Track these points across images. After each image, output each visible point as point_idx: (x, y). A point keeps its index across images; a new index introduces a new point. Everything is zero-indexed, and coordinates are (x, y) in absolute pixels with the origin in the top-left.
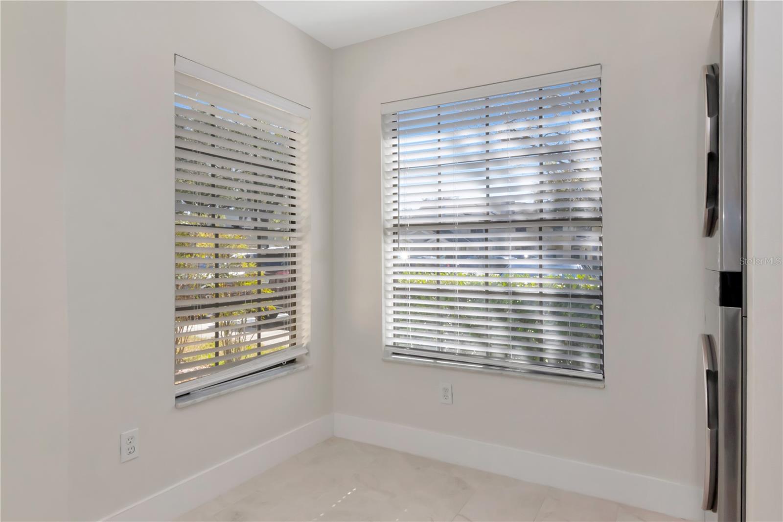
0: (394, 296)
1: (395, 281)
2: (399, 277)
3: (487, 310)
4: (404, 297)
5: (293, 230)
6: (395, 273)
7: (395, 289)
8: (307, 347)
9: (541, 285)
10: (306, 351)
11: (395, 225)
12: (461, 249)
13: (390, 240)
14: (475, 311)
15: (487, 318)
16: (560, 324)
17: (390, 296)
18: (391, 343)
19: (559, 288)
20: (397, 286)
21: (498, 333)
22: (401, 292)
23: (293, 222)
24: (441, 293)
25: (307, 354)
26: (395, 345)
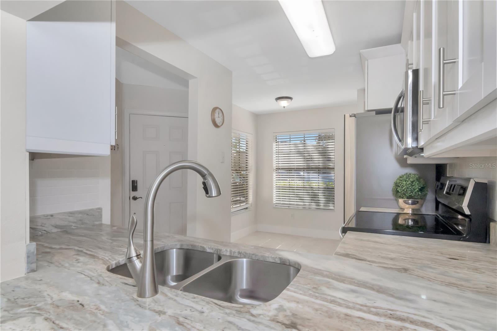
0: (276, 189)
1: (276, 185)
2: (277, 183)
3: (304, 192)
4: (279, 189)
5: (247, 170)
6: (276, 182)
7: (276, 187)
8: (251, 204)
9: (319, 185)
10: (251, 205)
11: (276, 168)
12: (296, 175)
13: (275, 173)
14: (301, 193)
15: (304, 195)
16: (324, 195)
17: (275, 189)
18: (275, 203)
19: (325, 186)
20: (277, 186)
21: (307, 198)
22: (278, 188)
23: (247, 168)
24: (290, 188)
25: (251, 206)
26: (276, 203)
